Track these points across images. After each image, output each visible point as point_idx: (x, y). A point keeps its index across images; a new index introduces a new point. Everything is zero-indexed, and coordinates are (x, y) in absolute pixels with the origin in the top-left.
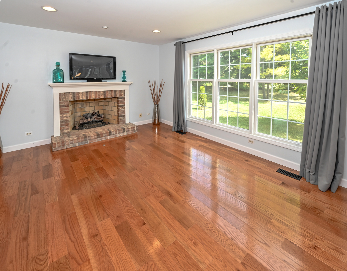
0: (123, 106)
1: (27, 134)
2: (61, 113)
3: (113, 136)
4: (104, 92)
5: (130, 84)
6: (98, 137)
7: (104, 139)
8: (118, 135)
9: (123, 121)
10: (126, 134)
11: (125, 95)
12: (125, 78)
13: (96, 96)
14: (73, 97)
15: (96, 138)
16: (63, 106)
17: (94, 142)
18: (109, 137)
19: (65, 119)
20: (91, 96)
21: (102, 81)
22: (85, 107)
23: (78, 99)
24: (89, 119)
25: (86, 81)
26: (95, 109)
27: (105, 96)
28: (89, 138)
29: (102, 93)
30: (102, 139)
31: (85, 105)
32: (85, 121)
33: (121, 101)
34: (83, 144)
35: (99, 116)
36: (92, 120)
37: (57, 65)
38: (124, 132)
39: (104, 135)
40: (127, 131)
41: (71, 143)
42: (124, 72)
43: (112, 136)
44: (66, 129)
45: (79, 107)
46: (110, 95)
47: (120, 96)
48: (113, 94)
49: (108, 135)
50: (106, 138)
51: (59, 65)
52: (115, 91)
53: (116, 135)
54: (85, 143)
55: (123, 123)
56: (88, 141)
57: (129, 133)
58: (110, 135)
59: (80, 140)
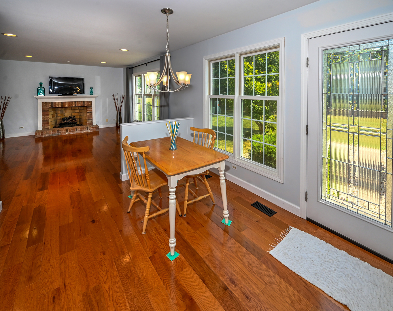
0: (90, 112)
1: (21, 127)
2: (43, 115)
3: (79, 132)
4: (75, 102)
5: (96, 97)
6: (67, 132)
7: (71, 133)
8: (83, 132)
9: (90, 123)
10: (89, 131)
11: (92, 105)
12: (92, 93)
13: (68, 105)
14: (52, 105)
15: (65, 132)
16: (45, 111)
17: (64, 134)
18: (75, 132)
19: (46, 119)
20: (65, 105)
21: (73, 95)
22: (64, 113)
23: (55, 107)
24: (65, 121)
25: (62, 94)
26: (72, 115)
27: (76, 105)
28: (60, 132)
29: (73, 103)
30: (70, 133)
31: (64, 112)
32: (63, 122)
33: (89, 109)
34: (56, 135)
35: (73, 119)
36: (68, 122)
37: (40, 85)
38: (88, 130)
39: (71, 131)
40: (89, 130)
41: (47, 134)
42: (91, 88)
43: (77, 132)
44: (47, 126)
45: (60, 113)
46: (80, 105)
47: (88, 105)
48: (82, 104)
49: (74, 131)
50: (73, 133)
51: (42, 85)
52: (84, 102)
53: (81, 131)
54: (57, 135)
55: (90, 125)
56: (60, 133)
57: (92, 131)
58: (76, 131)
59: (54, 132)
